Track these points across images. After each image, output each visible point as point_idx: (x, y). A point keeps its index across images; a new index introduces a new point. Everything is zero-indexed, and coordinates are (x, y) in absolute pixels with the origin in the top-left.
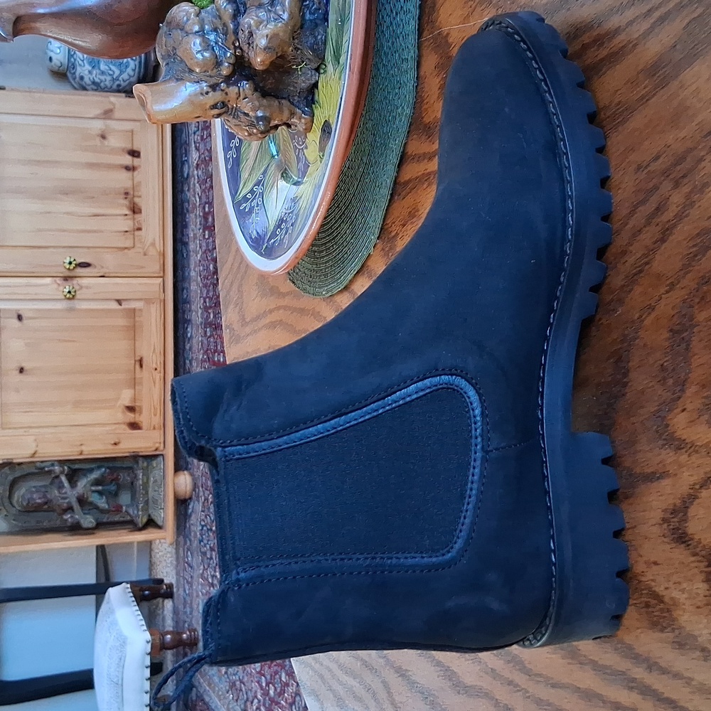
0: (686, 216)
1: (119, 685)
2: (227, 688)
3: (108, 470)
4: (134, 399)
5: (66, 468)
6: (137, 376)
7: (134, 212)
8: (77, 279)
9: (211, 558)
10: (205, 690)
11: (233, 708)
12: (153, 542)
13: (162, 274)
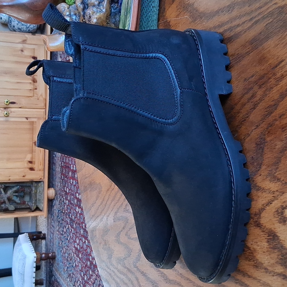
0: (264, 100)
1: (23, 275)
2: (67, 276)
3: (20, 187)
4: (32, 158)
5: (3, 185)
6: (34, 149)
7: (34, 82)
8: (10, 108)
9: (62, 224)
10: (58, 277)
11: (69, 284)
12: (38, 216)
13: (45, 108)
